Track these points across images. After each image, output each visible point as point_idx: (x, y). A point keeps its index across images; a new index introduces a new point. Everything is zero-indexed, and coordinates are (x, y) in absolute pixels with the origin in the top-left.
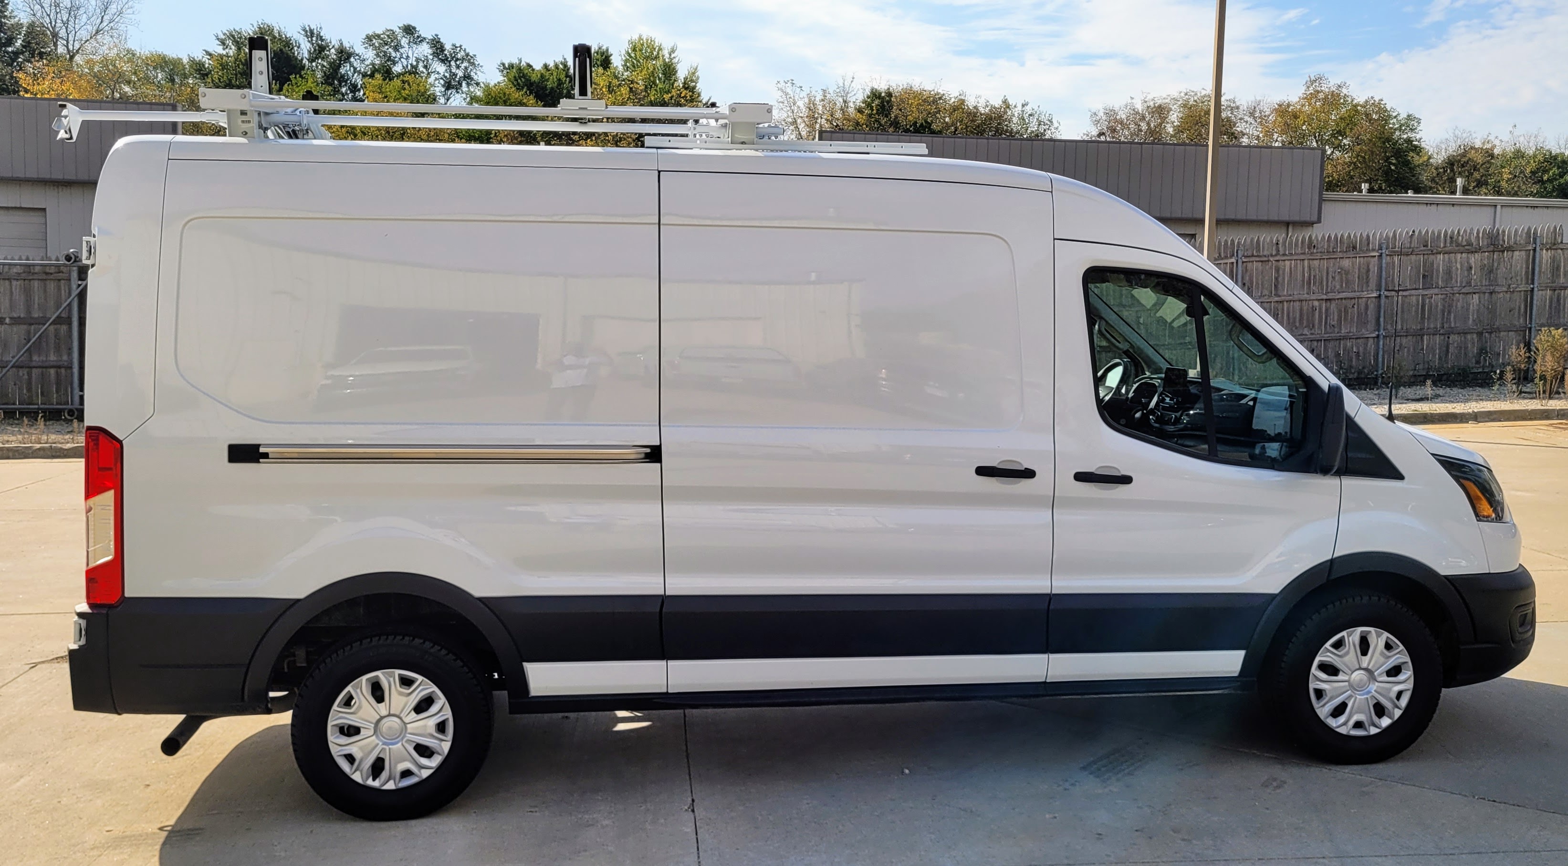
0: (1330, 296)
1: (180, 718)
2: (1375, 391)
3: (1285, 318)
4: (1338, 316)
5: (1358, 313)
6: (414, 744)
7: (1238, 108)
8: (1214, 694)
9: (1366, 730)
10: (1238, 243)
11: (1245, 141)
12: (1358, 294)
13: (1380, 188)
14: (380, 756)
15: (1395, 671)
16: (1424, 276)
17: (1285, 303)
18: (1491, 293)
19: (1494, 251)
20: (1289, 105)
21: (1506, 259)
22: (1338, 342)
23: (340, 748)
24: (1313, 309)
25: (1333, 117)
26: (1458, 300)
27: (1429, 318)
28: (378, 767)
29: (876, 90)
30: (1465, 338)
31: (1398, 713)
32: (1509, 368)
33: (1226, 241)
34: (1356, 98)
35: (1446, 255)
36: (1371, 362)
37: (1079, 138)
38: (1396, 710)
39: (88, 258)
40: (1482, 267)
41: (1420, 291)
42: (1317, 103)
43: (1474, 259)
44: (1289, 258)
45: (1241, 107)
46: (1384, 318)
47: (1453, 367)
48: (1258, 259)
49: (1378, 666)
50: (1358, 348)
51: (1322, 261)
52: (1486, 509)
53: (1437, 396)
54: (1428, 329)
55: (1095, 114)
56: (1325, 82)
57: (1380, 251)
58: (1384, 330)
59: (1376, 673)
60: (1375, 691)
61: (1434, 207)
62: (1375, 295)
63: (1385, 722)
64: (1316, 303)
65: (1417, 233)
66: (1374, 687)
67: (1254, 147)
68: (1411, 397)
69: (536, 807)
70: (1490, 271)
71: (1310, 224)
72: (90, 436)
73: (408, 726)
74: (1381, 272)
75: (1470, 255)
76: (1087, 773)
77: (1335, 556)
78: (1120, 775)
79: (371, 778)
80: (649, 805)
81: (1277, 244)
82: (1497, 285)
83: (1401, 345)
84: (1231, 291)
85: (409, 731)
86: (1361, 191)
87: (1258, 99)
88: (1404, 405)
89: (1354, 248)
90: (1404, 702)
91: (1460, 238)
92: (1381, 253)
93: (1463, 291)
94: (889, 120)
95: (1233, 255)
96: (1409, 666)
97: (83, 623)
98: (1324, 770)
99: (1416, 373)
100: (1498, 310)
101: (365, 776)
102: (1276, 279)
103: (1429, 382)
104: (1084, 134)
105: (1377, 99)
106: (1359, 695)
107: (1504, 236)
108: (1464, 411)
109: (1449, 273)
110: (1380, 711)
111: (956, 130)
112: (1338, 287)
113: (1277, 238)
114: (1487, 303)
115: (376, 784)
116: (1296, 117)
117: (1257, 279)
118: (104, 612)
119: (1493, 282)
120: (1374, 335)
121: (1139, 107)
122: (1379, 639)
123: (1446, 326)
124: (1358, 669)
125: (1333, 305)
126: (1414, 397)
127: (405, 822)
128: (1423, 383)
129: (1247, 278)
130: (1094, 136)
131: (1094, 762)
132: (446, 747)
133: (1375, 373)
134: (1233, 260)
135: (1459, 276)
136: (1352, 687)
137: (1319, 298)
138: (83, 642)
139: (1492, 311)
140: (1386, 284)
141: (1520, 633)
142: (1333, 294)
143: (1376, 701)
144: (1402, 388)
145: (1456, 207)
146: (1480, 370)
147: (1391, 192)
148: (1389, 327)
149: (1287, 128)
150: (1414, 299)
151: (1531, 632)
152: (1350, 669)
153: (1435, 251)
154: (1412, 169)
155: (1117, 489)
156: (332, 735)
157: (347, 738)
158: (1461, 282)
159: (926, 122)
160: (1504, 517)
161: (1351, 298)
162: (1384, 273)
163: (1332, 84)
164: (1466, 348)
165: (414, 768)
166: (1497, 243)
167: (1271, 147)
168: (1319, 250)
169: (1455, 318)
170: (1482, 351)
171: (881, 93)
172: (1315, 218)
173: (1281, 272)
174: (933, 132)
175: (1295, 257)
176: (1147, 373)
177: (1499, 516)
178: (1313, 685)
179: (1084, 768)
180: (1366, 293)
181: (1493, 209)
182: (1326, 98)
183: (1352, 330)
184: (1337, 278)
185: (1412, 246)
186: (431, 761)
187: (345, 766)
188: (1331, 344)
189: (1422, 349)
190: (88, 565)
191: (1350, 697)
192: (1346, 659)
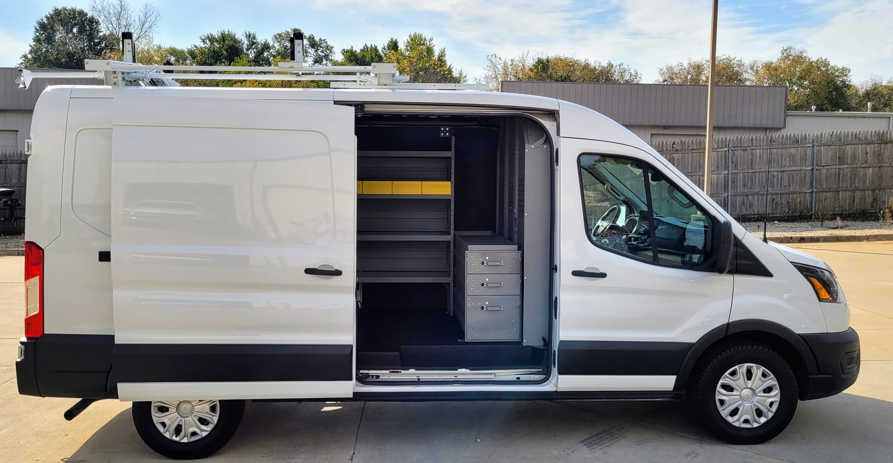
0: (783, 169)
1: (79, 400)
2: (810, 223)
3: (757, 181)
4: (788, 180)
5: (800, 178)
6: (198, 418)
7: (743, 65)
8: (658, 401)
9: (751, 425)
10: (729, 140)
11: (748, 83)
12: (800, 168)
13: (827, 108)
14: (179, 424)
15: (769, 390)
16: (839, 158)
17: (757, 173)
18: (880, 167)
19: (881, 144)
20: (771, 63)
21: (889, 148)
22: (788, 195)
23: (158, 419)
24: (773, 176)
25: (798, 70)
26: (860, 172)
27: (843, 181)
28: (178, 430)
29: (541, 59)
30: (864, 193)
31: (770, 415)
32: (887, 210)
33: (722, 139)
34: (811, 58)
35: (852, 146)
36: (807, 206)
37: (653, 83)
38: (770, 413)
39: (28, 151)
40: (874, 152)
41: (837, 166)
42: (789, 62)
43: (869, 148)
44: (759, 148)
45: (745, 65)
46: (816, 182)
47: (857, 209)
48: (741, 149)
49: (758, 386)
50: (800, 199)
51: (778, 149)
52: (824, 294)
53: (847, 226)
54: (842, 187)
55: (661, 69)
56: (793, 50)
57: (813, 144)
58: (816, 188)
59: (756, 391)
60: (756, 401)
61: (853, 119)
62: (810, 168)
63: (763, 420)
64: (775, 173)
65: (835, 133)
66: (756, 399)
67: (753, 86)
68: (831, 227)
69: (266, 454)
70: (879, 155)
71: (780, 129)
72: (28, 247)
73: (195, 407)
74: (814, 155)
75: (867, 146)
76: (583, 444)
77: (729, 321)
78: (602, 447)
79: (175, 436)
80: (328, 455)
81: (752, 140)
82: (884, 163)
83: (826, 197)
84: (666, 166)
85: (195, 410)
86: (811, 110)
87: (755, 60)
88: (826, 231)
89: (797, 142)
90: (774, 408)
91: (861, 136)
92: (814, 145)
93: (864, 166)
94: (547, 75)
95: (726, 146)
96: (777, 387)
97: (23, 347)
98: (725, 448)
99: (835, 213)
100: (884, 177)
101: (171, 435)
102: (752, 160)
103: (838, 218)
104: (655, 81)
105: (824, 59)
106: (746, 403)
107: (887, 134)
108: (861, 235)
109: (854, 156)
110: (759, 413)
111: (584, 80)
112: (788, 164)
113: (752, 136)
114: (877, 173)
115: (177, 439)
116: (776, 70)
117: (740, 161)
118: (33, 341)
119: (881, 161)
120: (810, 191)
121: (686, 65)
122: (758, 371)
123: (853, 186)
124: (745, 389)
125: (785, 174)
126: (833, 227)
127: (193, 460)
128: (835, 219)
129: (735, 159)
130: (661, 82)
131: (589, 438)
132: (216, 419)
133: (811, 213)
134: (726, 149)
135: (860, 158)
136: (741, 398)
137: (777, 170)
138: (23, 357)
139: (881, 178)
140: (817, 163)
141: (849, 369)
142: (785, 168)
143: (757, 408)
144: (826, 221)
145: (865, 118)
146: (873, 211)
147: (833, 111)
148: (819, 186)
149: (771, 76)
150: (833, 171)
151: (856, 367)
152: (741, 388)
153: (846, 144)
154: (845, 98)
155: (597, 281)
156: (154, 411)
157: (162, 413)
158: (862, 161)
159: (568, 75)
160: (838, 298)
161: (796, 170)
162: (815, 156)
163: (797, 50)
164: (865, 199)
165: (198, 431)
166: (883, 138)
167: (763, 86)
168: (777, 143)
169: (858, 181)
170: (875, 200)
171: (543, 61)
172: (782, 126)
173: (754, 156)
174: (571, 81)
175: (763, 148)
176: (636, 213)
177: (834, 299)
178: (718, 397)
179: (582, 442)
180: (804, 167)
181: (888, 120)
182: (793, 59)
183: (796, 189)
184: (787, 160)
185: (832, 141)
186: (207, 428)
187: (161, 429)
188: (784, 197)
189: (839, 199)
190: (27, 315)
191: (741, 404)
192: (738, 382)
